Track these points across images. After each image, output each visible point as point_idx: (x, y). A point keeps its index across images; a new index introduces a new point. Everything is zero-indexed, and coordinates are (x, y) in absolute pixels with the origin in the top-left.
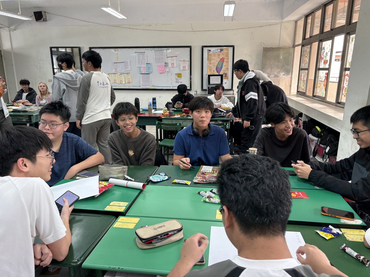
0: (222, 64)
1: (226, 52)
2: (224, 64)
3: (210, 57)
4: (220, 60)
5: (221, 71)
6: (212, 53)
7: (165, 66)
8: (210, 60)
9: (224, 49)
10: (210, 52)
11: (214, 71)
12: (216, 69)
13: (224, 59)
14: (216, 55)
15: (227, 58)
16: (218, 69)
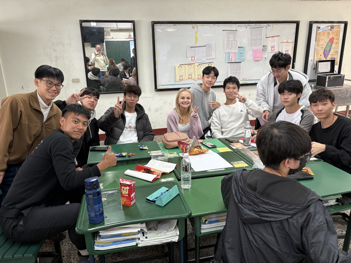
0: (331, 46)
1: (336, 30)
2: (334, 46)
3: (319, 37)
4: (330, 40)
5: (328, 55)
6: (321, 31)
7: (263, 50)
8: (319, 41)
9: (335, 26)
10: (319, 30)
11: (321, 55)
12: (324, 53)
13: (334, 39)
14: (326, 34)
15: (337, 37)
16: (326, 54)
